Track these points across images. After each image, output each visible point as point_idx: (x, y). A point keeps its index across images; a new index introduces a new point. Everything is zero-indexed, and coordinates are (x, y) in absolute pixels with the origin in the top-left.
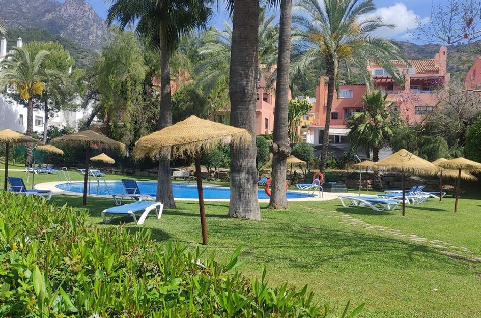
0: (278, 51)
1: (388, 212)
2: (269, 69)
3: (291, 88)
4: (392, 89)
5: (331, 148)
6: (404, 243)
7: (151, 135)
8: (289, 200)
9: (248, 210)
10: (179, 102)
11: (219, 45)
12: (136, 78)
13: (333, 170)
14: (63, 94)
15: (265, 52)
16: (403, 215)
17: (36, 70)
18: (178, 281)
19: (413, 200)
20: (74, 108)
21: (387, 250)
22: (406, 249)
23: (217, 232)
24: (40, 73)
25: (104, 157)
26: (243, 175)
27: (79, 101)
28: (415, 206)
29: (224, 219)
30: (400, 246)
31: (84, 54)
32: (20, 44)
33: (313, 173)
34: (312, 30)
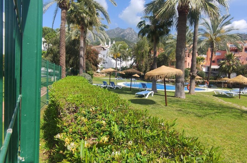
0: (193, 41)
1: (233, 97)
2: (190, 46)
3: (197, 53)
4: (237, 52)
5: (212, 73)
6: (239, 110)
7: (150, 72)
8: (195, 91)
9: (181, 95)
10: (159, 58)
11: (173, 40)
12: (146, 51)
13: (212, 81)
14: (125, 57)
15: (189, 41)
16: (240, 98)
17: (118, 50)
18: (155, 131)
19: (244, 93)
20: (128, 60)
21: (232, 112)
22: (240, 112)
23: (170, 102)
24: (119, 51)
25: (136, 75)
26: (180, 84)
27: (129, 58)
28: (245, 95)
29: (173, 98)
30: (237, 111)
31: (131, 44)
32: (114, 43)
33: (205, 82)
34: (206, 33)
